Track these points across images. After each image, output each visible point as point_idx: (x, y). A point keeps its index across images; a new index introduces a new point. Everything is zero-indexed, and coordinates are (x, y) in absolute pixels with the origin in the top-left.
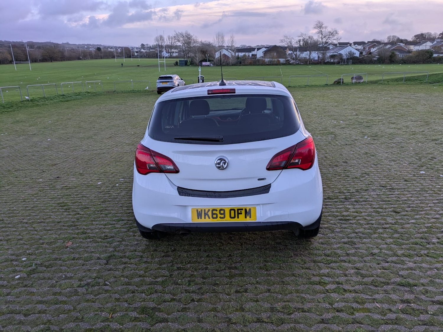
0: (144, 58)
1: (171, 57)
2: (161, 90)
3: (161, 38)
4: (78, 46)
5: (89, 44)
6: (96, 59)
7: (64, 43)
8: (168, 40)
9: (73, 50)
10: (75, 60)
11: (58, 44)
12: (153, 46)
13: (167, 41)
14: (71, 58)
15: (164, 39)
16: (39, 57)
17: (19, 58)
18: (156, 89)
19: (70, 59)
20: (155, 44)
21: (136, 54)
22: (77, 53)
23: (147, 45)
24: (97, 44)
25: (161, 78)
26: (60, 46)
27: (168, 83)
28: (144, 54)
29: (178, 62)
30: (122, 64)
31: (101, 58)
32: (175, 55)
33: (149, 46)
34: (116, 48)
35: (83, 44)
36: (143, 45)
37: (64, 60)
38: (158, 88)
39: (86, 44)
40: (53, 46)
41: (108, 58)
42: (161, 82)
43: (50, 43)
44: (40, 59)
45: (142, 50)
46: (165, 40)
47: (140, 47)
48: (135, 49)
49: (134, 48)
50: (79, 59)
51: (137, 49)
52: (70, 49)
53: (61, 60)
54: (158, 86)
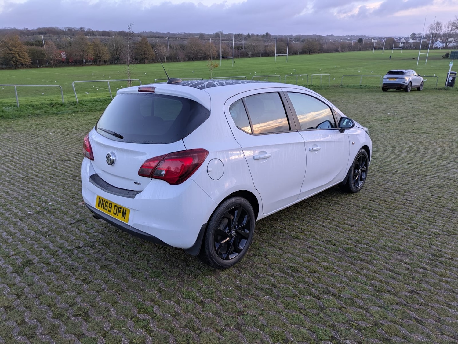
0: (410, 49)
1: (446, 48)
2: (386, 87)
3: (439, 25)
4: (341, 38)
5: (353, 35)
6: (354, 51)
7: (329, 35)
8: (447, 27)
9: (335, 42)
10: (333, 52)
11: (321, 37)
12: (426, 36)
13: (445, 28)
14: (329, 50)
15: (441, 26)
16: (300, 50)
17: (282, 50)
18: (382, 86)
19: (327, 51)
20: (428, 33)
21: (401, 45)
22: (336, 46)
23: (419, 34)
24: (361, 35)
25: (390, 73)
26: (323, 38)
27: (397, 80)
28: (411, 45)
29: (450, 53)
30: (390, 57)
31: (360, 50)
32: (451, 45)
33: (421, 35)
34: (381, 39)
35: (347, 36)
36: (414, 34)
37: (322, 52)
38: (384, 84)
39: (350, 35)
40: (317, 38)
41: (367, 50)
42: (388, 78)
43: (316, 35)
44: (300, 51)
45: (411, 41)
46: (443, 27)
47: (410, 36)
48: (403, 39)
49: (401, 38)
50: (337, 51)
51: (405, 39)
52: (332, 41)
53: (319, 53)
54: (384, 82)
